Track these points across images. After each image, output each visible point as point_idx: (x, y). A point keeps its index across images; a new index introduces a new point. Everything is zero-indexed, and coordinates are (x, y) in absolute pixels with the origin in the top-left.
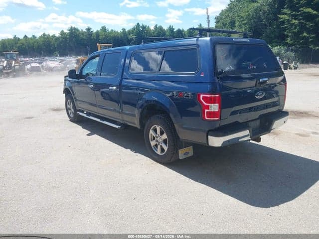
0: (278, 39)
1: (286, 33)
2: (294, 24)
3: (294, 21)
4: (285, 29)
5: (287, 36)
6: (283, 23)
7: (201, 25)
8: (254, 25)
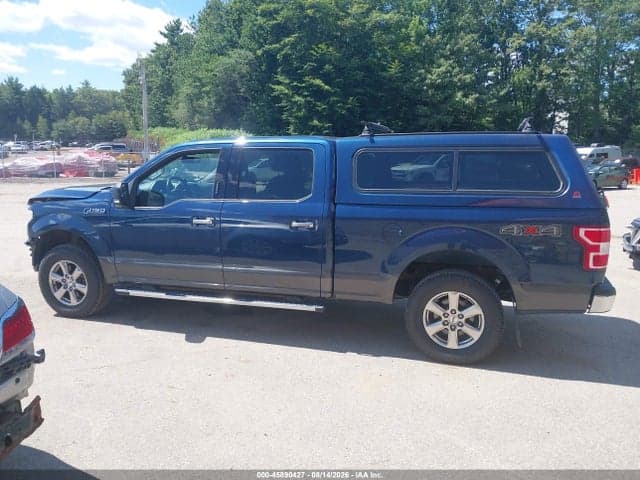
0: (271, 126)
1: (284, 117)
2: (296, 102)
3: (297, 98)
4: (281, 110)
5: (288, 124)
6: (277, 99)
7: (87, 83)
8: (226, 97)
